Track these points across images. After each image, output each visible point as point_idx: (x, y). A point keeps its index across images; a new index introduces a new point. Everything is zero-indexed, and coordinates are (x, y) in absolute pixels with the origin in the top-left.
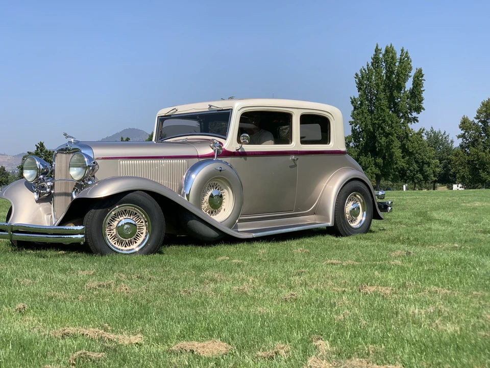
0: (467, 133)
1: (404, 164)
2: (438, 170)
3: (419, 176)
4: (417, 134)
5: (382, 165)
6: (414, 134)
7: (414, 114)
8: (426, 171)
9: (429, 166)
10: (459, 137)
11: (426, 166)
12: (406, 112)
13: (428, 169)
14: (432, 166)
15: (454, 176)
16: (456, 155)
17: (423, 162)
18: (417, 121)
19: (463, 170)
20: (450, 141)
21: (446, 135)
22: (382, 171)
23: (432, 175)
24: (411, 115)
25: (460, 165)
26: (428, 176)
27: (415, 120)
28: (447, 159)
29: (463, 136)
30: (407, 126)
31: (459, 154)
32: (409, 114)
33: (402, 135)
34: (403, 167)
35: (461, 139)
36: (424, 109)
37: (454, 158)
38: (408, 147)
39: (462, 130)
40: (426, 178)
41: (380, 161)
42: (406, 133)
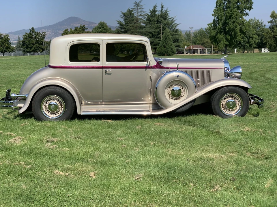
0: (273, 20)
1: (240, 39)
2: (257, 41)
3: (248, 45)
4: (248, 22)
5: (229, 39)
6: (246, 22)
7: (247, 11)
8: (251, 42)
9: (252, 39)
10: (269, 22)
11: (251, 39)
12: (243, 10)
13: (252, 41)
14: (254, 39)
15: (265, 44)
16: (267, 33)
17: (249, 37)
18: (248, 15)
19: (271, 41)
20: (263, 25)
21: (262, 22)
22: (229, 43)
23: (254, 44)
24: (245, 11)
25: (269, 38)
26: (251, 45)
27: (247, 14)
28: (262, 35)
29: (271, 22)
30: (243, 18)
31: (269, 32)
32: (244, 11)
33: (240, 23)
34: (240, 40)
35: (270, 24)
36: (253, 9)
37: (266, 34)
38: (243, 29)
39: (271, 18)
40: (250, 46)
41: (228, 37)
42: (242, 21)
